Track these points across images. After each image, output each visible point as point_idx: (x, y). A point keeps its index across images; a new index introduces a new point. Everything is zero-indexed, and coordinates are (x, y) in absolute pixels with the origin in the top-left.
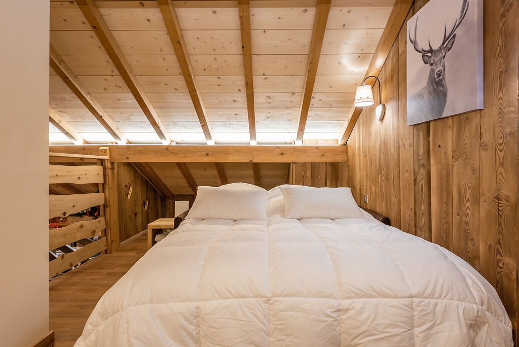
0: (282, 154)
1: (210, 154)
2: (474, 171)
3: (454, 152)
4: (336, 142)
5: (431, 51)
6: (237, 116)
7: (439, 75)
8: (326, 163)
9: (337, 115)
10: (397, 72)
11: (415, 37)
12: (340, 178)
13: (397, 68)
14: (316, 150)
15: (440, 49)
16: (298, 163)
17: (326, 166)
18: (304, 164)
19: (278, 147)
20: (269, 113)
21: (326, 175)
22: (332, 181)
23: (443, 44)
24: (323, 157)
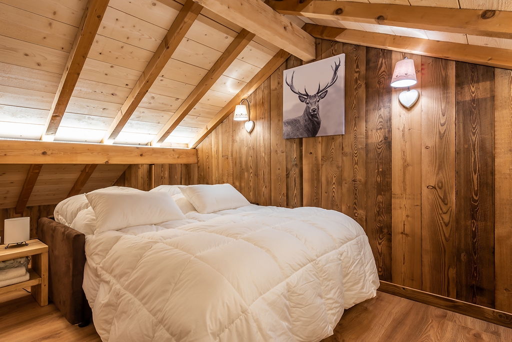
0: (141, 155)
1: (49, 152)
2: (338, 167)
3: (323, 157)
4: (186, 146)
5: (307, 95)
6: (105, 111)
7: (314, 111)
8: (181, 164)
9: (200, 123)
10: (269, 101)
11: (292, 81)
12: (192, 178)
13: (269, 98)
14: (173, 152)
15: (315, 96)
16: (157, 164)
17: (181, 167)
18: (163, 166)
19: (137, 148)
20: (143, 112)
21: (181, 175)
22: (186, 180)
23: (318, 93)
24: (179, 159)
